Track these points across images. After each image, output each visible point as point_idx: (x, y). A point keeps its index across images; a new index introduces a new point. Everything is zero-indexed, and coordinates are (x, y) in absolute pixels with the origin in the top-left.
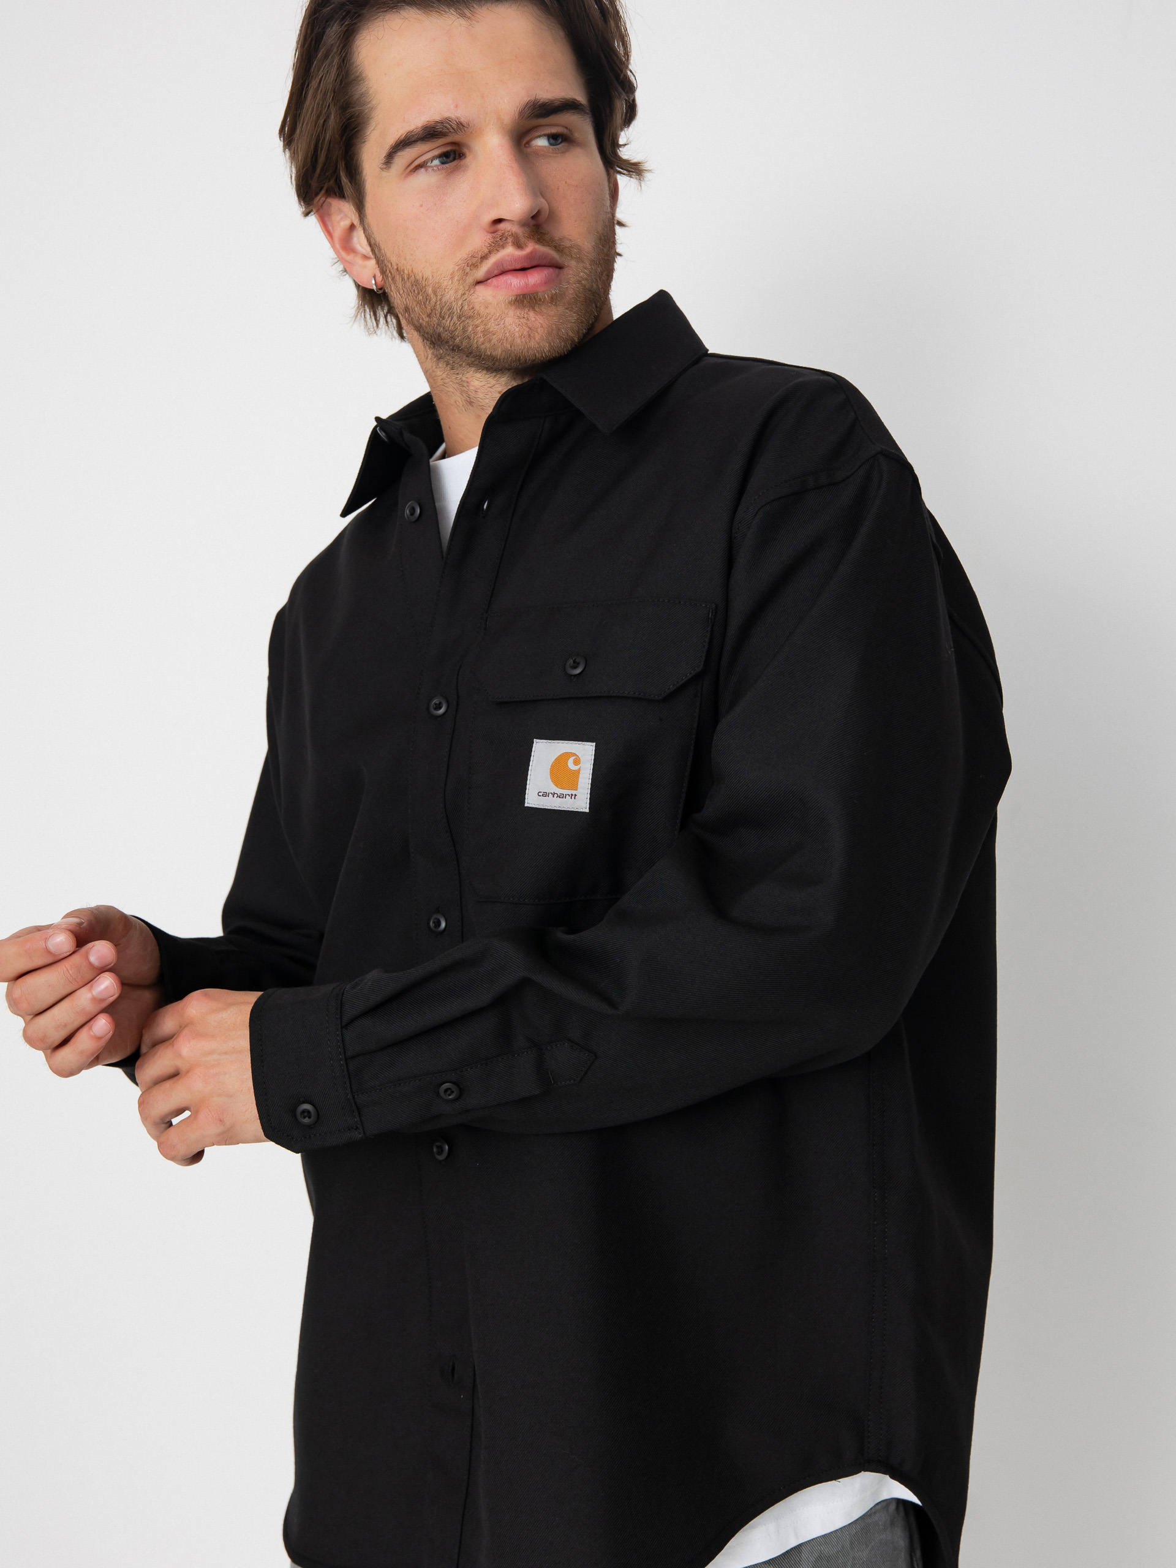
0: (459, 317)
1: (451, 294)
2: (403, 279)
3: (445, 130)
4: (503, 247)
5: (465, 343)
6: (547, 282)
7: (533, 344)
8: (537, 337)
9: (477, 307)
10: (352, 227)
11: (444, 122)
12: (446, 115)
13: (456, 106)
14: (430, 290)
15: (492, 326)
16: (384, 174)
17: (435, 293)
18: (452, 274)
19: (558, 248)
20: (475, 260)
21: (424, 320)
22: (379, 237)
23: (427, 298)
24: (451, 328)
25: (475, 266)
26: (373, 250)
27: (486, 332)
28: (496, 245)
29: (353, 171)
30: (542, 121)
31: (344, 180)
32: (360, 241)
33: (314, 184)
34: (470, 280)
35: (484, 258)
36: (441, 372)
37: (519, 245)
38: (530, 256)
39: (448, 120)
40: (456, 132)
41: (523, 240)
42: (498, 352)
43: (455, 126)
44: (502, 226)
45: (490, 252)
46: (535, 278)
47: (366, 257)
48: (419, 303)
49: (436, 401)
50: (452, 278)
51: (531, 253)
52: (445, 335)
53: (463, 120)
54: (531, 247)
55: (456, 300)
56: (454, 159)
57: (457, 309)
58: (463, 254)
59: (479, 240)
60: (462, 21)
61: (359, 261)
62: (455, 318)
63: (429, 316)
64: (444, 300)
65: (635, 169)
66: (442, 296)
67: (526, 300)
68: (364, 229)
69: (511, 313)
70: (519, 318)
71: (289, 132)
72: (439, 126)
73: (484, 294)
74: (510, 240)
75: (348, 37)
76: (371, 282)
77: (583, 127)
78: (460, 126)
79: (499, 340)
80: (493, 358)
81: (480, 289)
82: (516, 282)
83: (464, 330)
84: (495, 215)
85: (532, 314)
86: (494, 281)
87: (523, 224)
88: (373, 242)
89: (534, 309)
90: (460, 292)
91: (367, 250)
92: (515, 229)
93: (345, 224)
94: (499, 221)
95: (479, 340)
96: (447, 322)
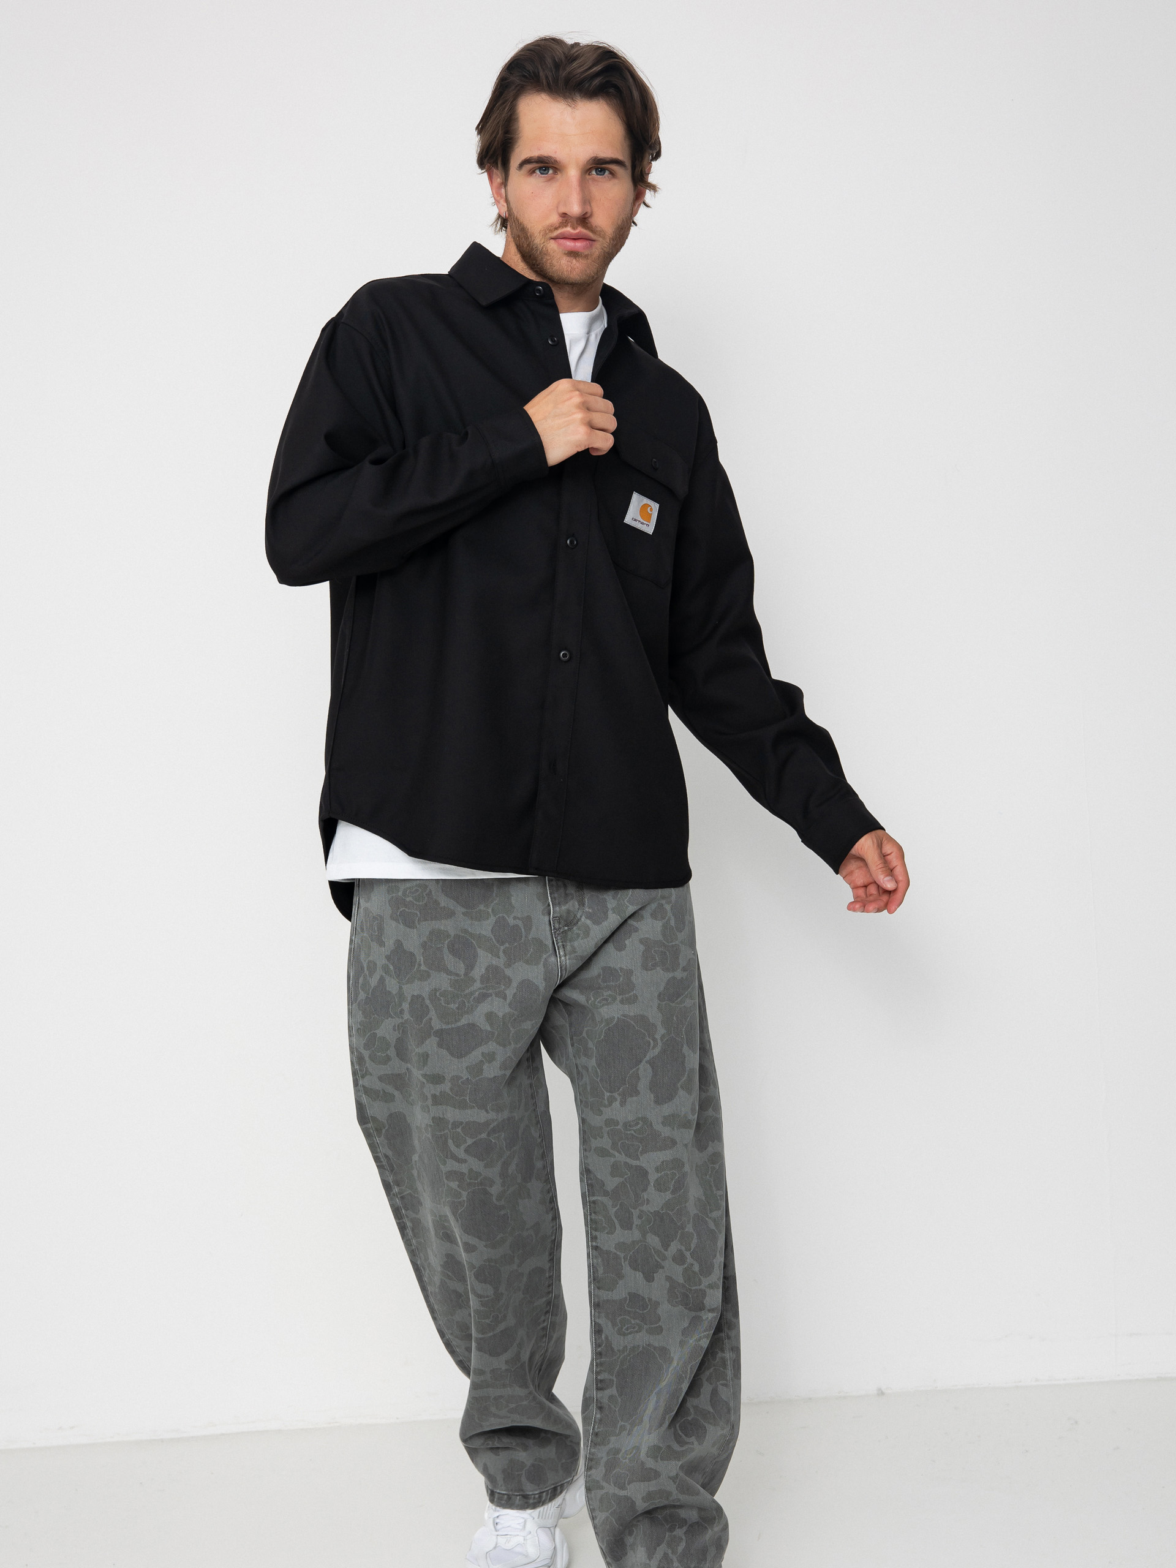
0: (540, 252)
1: (538, 240)
3: (549, 161)
4: (566, 226)
5: (540, 266)
6: (585, 247)
7: (572, 276)
8: (575, 273)
9: (549, 250)
12: (550, 155)
13: (556, 151)
14: (529, 234)
15: (554, 262)
16: (519, 171)
18: (541, 231)
19: (593, 231)
20: (551, 227)
21: (524, 245)
22: (511, 195)
23: (527, 237)
24: (536, 256)
25: (551, 231)
26: (507, 201)
27: (551, 264)
28: (563, 224)
34: (548, 236)
35: (556, 229)
37: (573, 227)
39: (550, 157)
41: (576, 225)
42: (555, 275)
44: (568, 216)
45: (559, 227)
46: (579, 245)
47: (504, 202)
48: (523, 236)
50: (540, 233)
51: (578, 233)
52: (532, 257)
53: (559, 158)
54: (579, 229)
55: (540, 243)
57: (540, 248)
58: (546, 223)
59: (555, 219)
60: (569, 108)
61: (501, 202)
62: (538, 252)
63: (527, 244)
64: (534, 242)
66: (533, 236)
67: (572, 254)
68: (506, 189)
69: (565, 258)
70: (568, 261)
71: (481, 128)
72: (546, 159)
73: (553, 245)
74: (571, 223)
75: (516, 97)
76: (504, 213)
78: (559, 161)
79: (557, 269)
81: (552, 241)
82: (570, 244)
83: (541, 260)
84: (566, 209)
85: (574, 261)
86: (560, 240)
87: (577, 217)
88: (508, 198)
89: (575, 259)
90: (543, 240)
91: (505, 200)
92: (573, 219)
93: (498, 182)
94: (567, 213)
95: (547, 267)
96: (534, 252)
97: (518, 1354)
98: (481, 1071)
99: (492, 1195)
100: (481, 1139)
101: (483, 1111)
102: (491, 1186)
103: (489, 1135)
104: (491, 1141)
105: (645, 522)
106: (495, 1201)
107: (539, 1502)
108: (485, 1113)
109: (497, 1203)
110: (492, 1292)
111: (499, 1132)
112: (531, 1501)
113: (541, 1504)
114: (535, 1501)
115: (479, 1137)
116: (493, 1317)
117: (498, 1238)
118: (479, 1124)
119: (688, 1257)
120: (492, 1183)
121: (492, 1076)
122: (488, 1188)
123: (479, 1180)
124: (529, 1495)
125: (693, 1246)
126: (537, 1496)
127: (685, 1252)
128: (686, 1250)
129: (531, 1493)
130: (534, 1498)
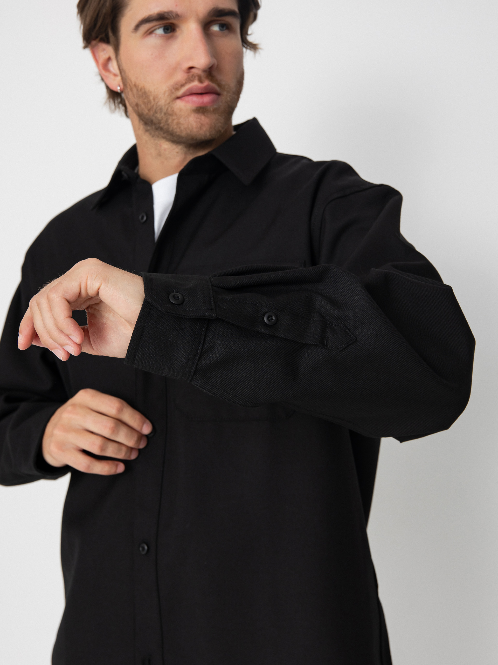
0: (165, 114)
1: (163, 101)
2: (137, 90)
3: (169, 17)
4: (193, 81)
5: (165, 127)
6: (213, 102)
7: (202, 132)
8: (204, 129)
9: (175, 110)
10: (109, 59)
11: (170, 13)
12: (171, 9)
13: (176, 6)
14: (151, 98)
15: (182, 121)
16: (133, 35)
17: (154, 100)
18: (165, 93)
19: (219, 85)
20: (177, 86)
21: (146, 112)
22: (125, 66)
23: (149, 102)
24: (160, 118)
25: (177, 89)
26: (121, 73)
27: (178, 123)
28: (189, 80)
29: (115, 29)
30: (218, 18)
31: (110, 34)
32: (113, 66)
33: (94, 35)
34: (174, 96)
35: (182, 85)
36: (146, 137)
37: (201, 81)
38: (206, 87)
39: (171, 12)
40: (174, 18)
41: (203, 78)
42: (183, 134)
43: (174, 16)
44: (193, 70)
45: (185, 83)
46: (207, 99)
47: (115, 75)
48: (144, 103)
49: (139, 150)
52: (155, 121)
53: (179, 13)
54: (206, 83)
55: (165, 105)
56: (171, 32)
57: (164, 110)
58: (172, 82)
59: (180, 76)
61: (112, 77)
62: (163, 114)
63: (149, 110)
64: (158, 104)
65: (254, 47)
66: (158, 102)
67: (201, 110)
68: (118, 61)
69: (192, 115)
70: (196, 118)
72: (166, 15)
73: (179, 104)
74: (197, 78)
76: (117, 88)
77: (236, 23)
78: (177, 16)
79: (185, 128)
80: (179, 137)
81: (178, 101)
82: (195, 99)
83: (167, 121)
84: (191, 64)
85: (203, 117)
86: (187, 98)
87: (204, 71)
88: (121, 68)
89: (204, 115)
90: (168, 102)
91: (117, 72)
92: (199, 72)
93: (107, 56)
94: (191, 68)
95: (174, 127)
96: (158, 116)
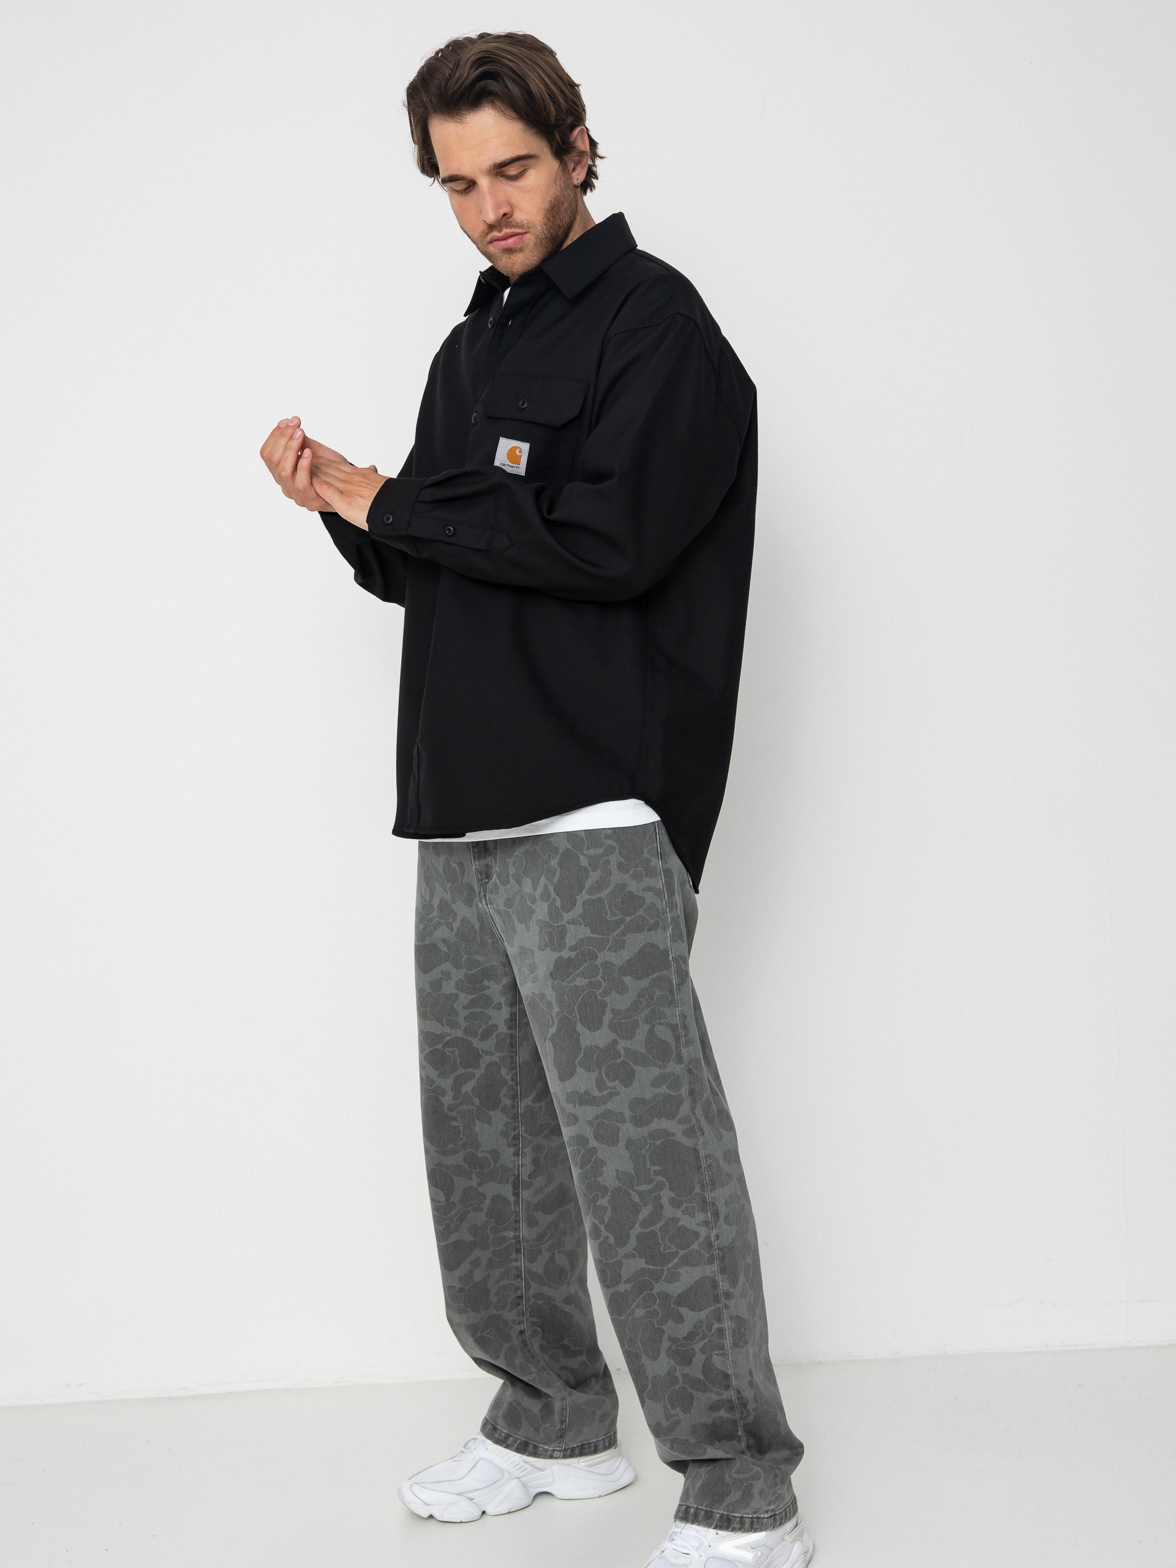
6: (518, 242)
9: (491, 253)
15: (498, 261)
18: (478, 238)
19: (520, 226)
25: (485, 236)
35: (487, 234)
46: (510, 242)
58: (479, 231)
67: (508, 251)
69: (504, 256)
73: (492, 248)
82: (502, 244)
90: (483, 246)
97: (471, 1272)
98: (440, 987)
99: (443, 1104)
100: (436, 1049)
101: (439, 1024)
102: (443, 1096)
103: (444, 1047)
104: (446, 1054)
105: (514, 465)
106: (445, 1110)
107: (504, 1442)
108: (441, 1026)
109: (448, 1113)
110: (444, 1199)
111: (454, 1047)
112: (497, 1435)
113: (505, 1445)
114: (500, 1438)
115: (435, 1047)
116: (445, 1224)
117: (448, 1147)
118: (436, 1035)
119: (602, 1230)
120: (444, 1093)
121: (448, 993)
122: (440, 1097)
123: (433, 1087)
124: (498, 1429)
125: (606, 1220)
126: (503, 1435)
127: (599, 1225)
128: (600, 1223)
129: (500, 1428)
130: (500, 1435)
